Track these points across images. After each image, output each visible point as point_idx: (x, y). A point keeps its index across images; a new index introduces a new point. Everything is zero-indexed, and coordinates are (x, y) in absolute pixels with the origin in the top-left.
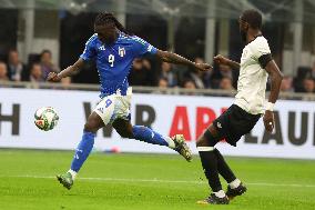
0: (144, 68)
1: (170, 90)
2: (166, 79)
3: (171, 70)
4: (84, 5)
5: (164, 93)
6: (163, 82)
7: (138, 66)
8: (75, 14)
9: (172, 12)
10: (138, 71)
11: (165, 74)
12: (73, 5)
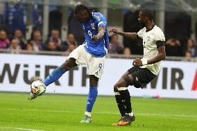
0: (176, 45)
1: (193, 59)
2: (190, 52)
3: (193, 46)
4: (139, 6)
5: (189, 61)
6: (188, 54)
7: (173, 44)
8: (134, 11)
9: (193, 10)
10: (172, 47)
11: (189, 49)
12: (131, 5)
